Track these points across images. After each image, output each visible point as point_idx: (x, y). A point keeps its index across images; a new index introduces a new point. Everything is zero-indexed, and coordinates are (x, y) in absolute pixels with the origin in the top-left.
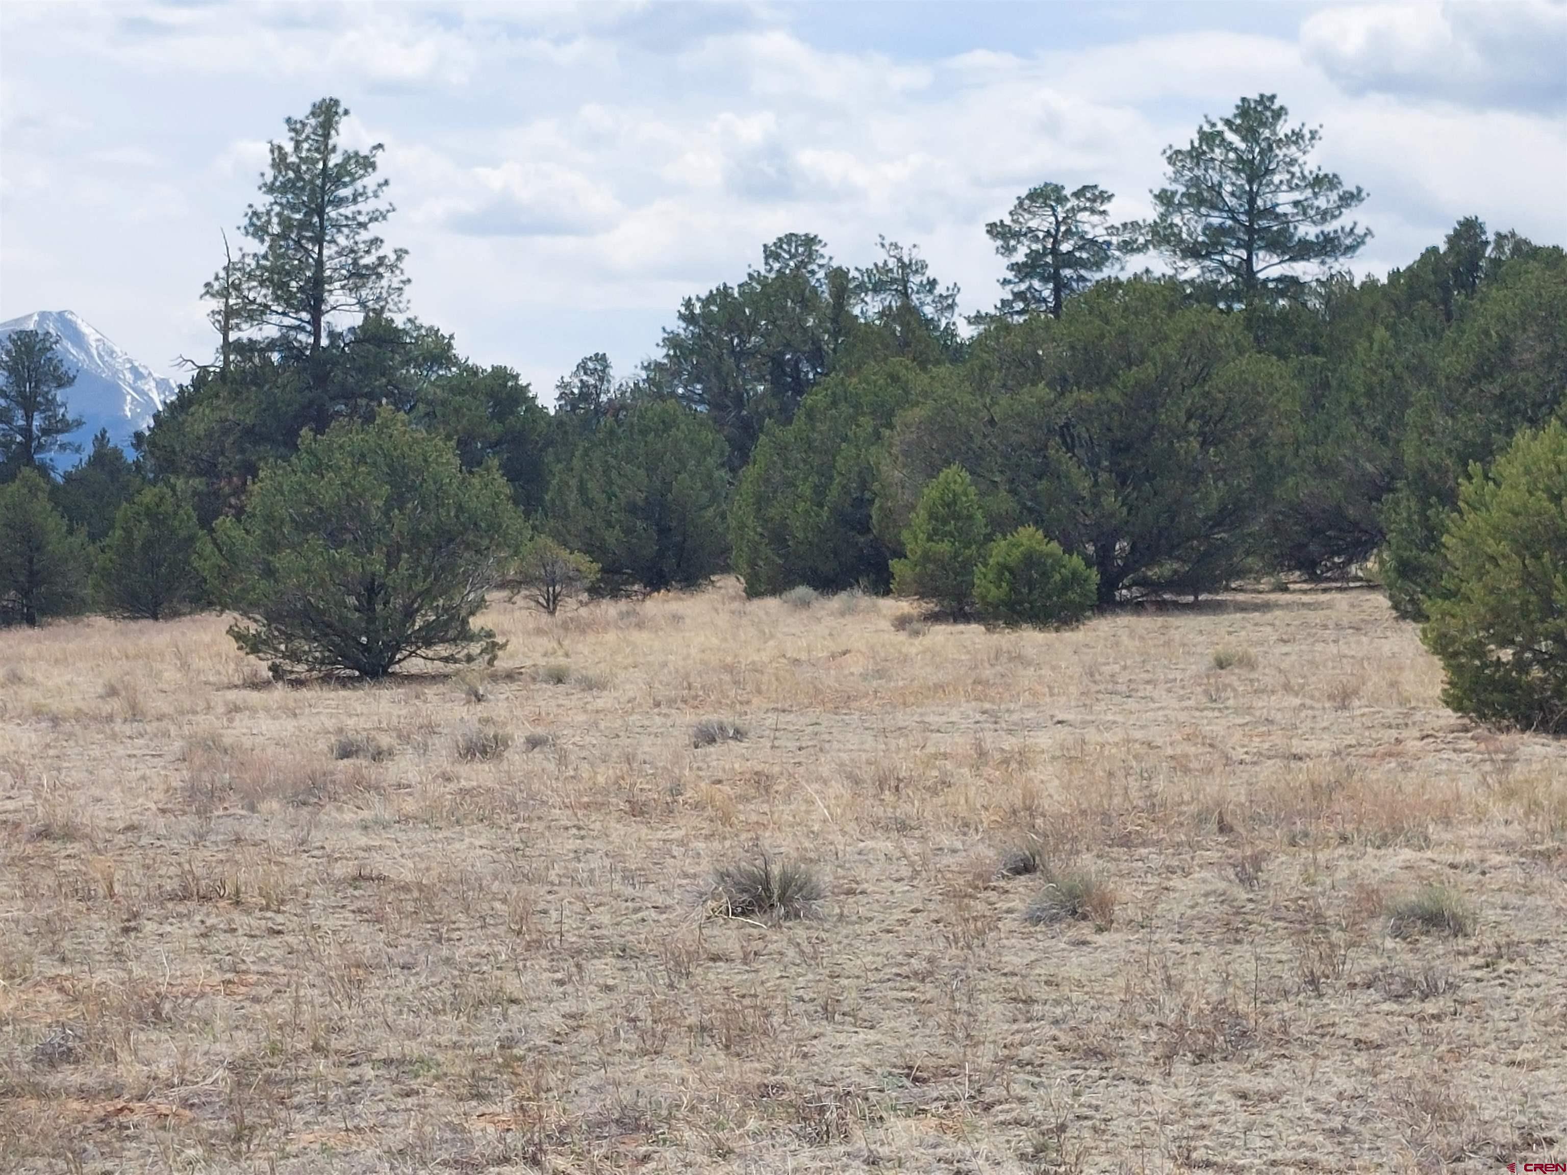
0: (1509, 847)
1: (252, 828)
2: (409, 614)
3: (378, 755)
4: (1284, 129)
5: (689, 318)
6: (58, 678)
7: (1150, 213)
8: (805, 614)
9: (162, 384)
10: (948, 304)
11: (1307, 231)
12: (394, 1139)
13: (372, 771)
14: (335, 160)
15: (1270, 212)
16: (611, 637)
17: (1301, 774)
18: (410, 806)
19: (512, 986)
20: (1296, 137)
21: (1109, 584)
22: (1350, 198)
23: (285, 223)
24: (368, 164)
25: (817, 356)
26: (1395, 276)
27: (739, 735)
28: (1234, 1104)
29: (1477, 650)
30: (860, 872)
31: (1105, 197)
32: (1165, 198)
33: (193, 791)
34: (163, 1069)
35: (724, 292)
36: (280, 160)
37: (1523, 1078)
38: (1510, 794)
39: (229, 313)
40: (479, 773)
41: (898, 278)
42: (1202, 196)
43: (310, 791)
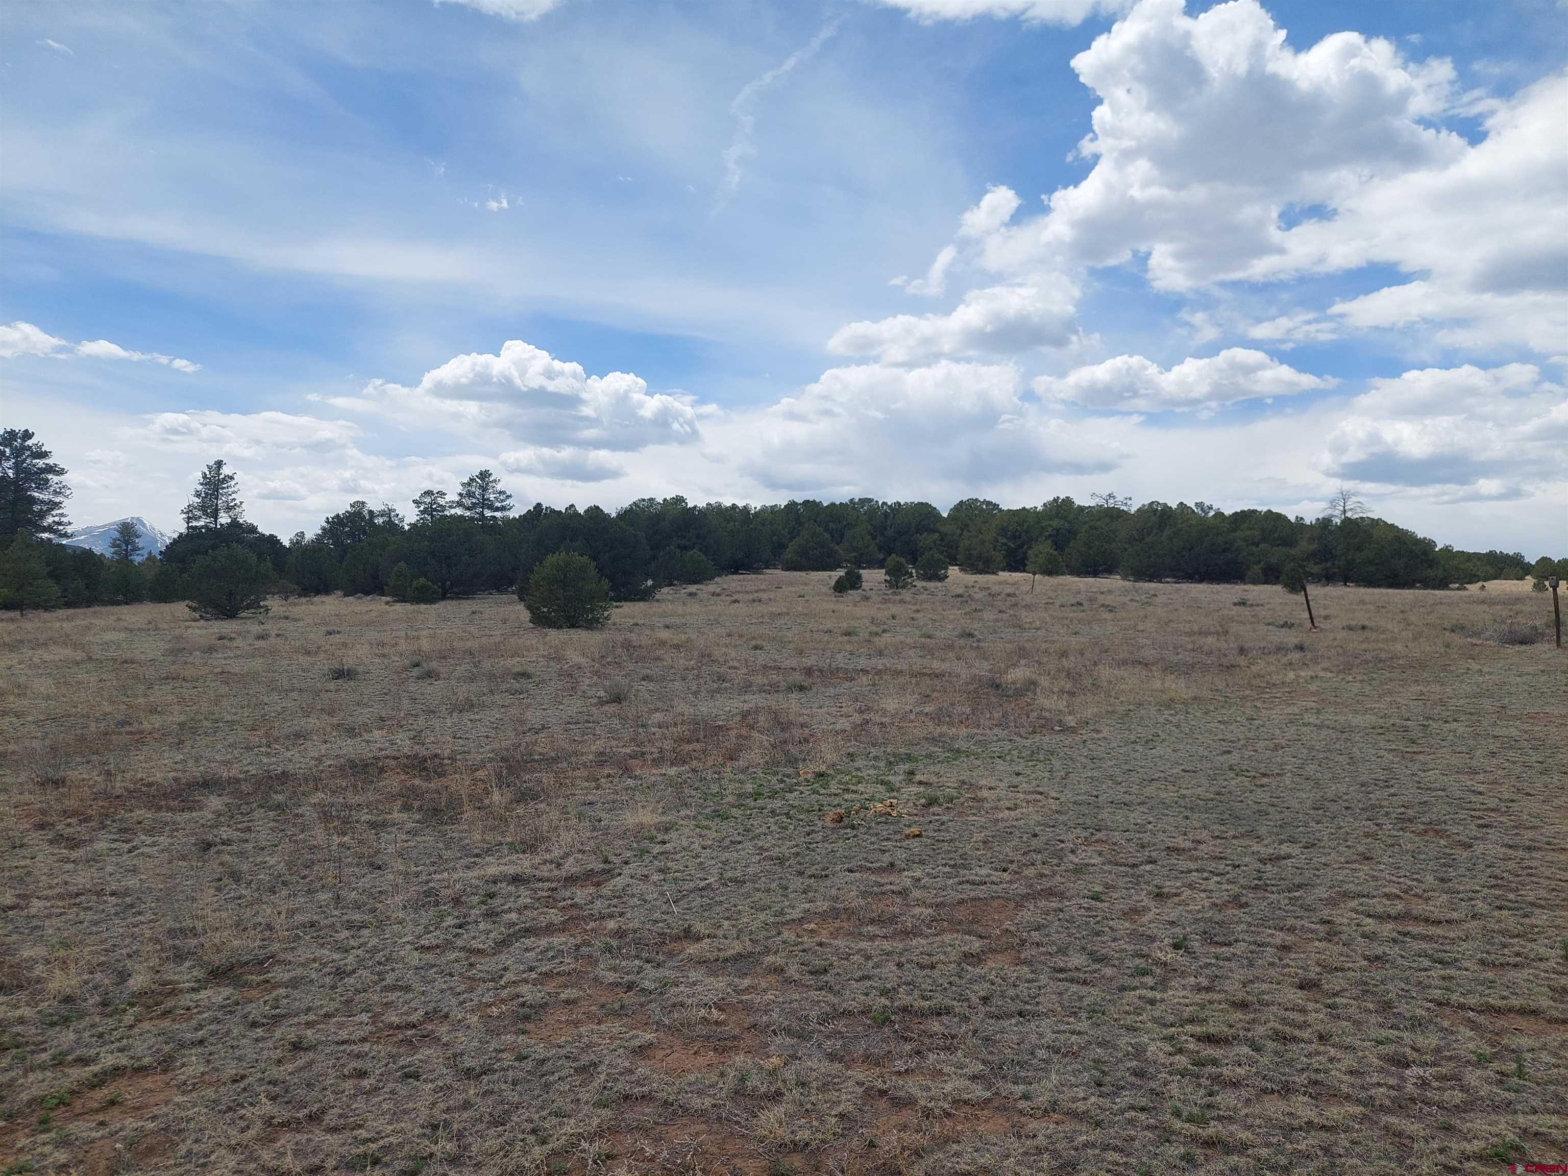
0: (544, 657)
1: (190, 660)
2: (242, 601)
3: (231, 639)
4: (491, 479)
5: (328, 522)
7: (457, 498)
8: (360, 601)
9: (168, 537)
10: (402, 520)
11: (498, 505)
13: (228, 644)
14: (221, 477)
15: (488, 499)
16: (304, 607)
17: (492, 640)
18: (239, 653)
19: (266, 701)
20: (495, 481)
21: (444, 593)
22: (509, 497)
23: (206, 494)
24: (232, 478)
26: (520, 516)
27: (339, 632)
29: (538, 609)
30: (371, 668)
31: (445, 494)
32: (460, 495)
33: (172, 650)
35: (338, 515)
36: (205, 477)
37: (544, 712)
38: (545, 643)
39: (189, 518)
40: (261, 643)
41: (388, 513)
42: (470, 495)
43: (211, 649)
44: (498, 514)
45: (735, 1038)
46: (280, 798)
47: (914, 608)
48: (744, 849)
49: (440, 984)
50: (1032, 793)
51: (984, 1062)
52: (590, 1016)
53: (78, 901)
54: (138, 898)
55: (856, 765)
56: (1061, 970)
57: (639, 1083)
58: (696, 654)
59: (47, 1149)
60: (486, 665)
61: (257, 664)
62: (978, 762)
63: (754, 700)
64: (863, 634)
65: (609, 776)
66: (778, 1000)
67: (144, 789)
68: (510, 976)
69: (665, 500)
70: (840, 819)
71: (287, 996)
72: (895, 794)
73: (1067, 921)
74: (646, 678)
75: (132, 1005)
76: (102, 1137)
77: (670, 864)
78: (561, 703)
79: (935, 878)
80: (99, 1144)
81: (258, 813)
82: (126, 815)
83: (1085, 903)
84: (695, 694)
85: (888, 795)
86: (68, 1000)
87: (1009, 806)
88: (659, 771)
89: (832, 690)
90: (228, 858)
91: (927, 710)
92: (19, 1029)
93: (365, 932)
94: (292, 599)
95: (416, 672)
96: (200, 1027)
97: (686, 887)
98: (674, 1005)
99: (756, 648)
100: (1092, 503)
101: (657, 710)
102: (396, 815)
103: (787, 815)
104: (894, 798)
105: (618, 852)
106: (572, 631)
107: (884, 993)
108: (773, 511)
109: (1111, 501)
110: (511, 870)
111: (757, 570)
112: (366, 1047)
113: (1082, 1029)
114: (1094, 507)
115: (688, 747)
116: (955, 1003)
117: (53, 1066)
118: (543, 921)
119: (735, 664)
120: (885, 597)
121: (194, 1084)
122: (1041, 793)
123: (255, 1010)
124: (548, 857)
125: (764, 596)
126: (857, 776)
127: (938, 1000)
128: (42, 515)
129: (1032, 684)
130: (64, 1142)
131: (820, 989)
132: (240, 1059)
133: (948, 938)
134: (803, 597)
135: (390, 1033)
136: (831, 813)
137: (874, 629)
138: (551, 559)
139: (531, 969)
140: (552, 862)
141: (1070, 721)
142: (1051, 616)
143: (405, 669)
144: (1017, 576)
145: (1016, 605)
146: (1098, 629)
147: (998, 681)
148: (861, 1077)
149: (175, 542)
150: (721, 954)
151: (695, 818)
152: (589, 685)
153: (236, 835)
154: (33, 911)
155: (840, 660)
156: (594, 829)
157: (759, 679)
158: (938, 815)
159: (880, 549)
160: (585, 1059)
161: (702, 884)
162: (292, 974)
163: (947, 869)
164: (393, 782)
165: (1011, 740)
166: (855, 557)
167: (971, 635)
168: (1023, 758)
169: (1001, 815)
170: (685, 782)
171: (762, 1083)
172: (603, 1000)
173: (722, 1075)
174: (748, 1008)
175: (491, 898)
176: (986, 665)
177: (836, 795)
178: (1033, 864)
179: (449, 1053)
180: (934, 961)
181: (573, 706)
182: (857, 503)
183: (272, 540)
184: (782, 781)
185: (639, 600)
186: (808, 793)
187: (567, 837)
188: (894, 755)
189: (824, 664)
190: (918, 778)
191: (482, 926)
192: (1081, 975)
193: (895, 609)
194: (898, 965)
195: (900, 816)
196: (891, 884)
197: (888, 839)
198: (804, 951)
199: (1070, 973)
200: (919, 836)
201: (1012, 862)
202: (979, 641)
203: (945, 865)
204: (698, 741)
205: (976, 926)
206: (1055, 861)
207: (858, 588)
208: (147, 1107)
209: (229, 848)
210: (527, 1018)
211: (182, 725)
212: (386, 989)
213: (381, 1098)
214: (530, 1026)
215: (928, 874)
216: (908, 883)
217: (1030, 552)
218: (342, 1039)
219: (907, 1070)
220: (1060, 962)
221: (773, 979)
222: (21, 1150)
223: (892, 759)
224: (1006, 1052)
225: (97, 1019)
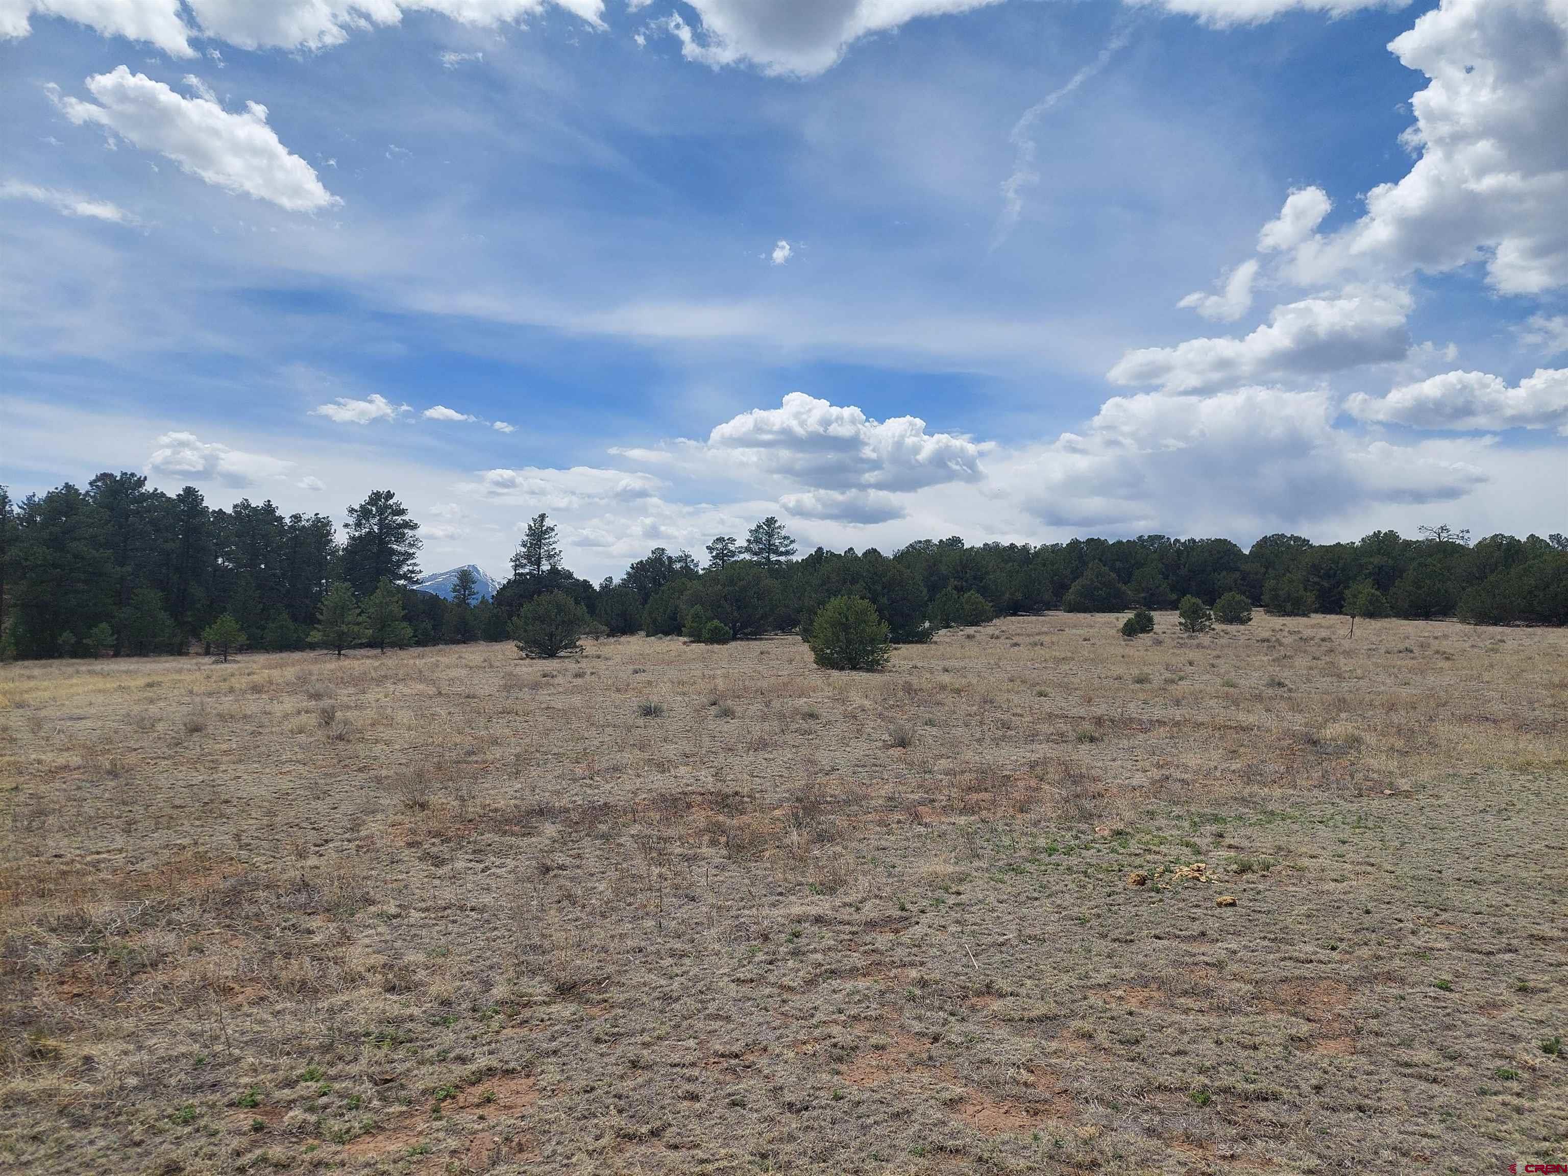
0: (829, 698)
1: (520, 695)
2: (561, 642)
3: (553, 676)
4: (777, 525)
5: (632, 568)
6: (472, 657)
7: (745, 544)
8: (660, 641)
9: (499, 583)
10: (697, 565)
11: (782, 549)
12: (556, 774)
13: (551, 681)
14: (544, 528)
15: (774, 545)
16: (612, 647)
17: (780, 680)
18: (561, 690)
19: (586, 735)
20: (780, 527)
21: (735, 634)
22: (792, 542)
23: (531, 543)
24: (553, 530)
25: (665, 578)
26: (803, 560)
27: (644, 671)
28: (764, 761)
29: (822, 650)
30: (673, 705)
31: (735, 540)
32: (748, 541)
33: (505, 686)
34: (498, 756)
35: (642, 562)
36: (530, 528)
37: (832, 754)
38: (829, 685)
39: (516, 566)
40: (579, 681)
41: (685, 558)
42: (757, 541)
43: (535, 686)
44: (782, 559)
45: (1046, 1101)
46: (603, 827)
47: (1215, 653)
48: (1041, 906)
49: (758, 1017)
50: (1362, 864)
51: (1320, 1157)
52: (899, 1064)
53: (446, 913)
54: (494, 915)
55: (1157, 823)
56: (1407, 1065)
57: (953, 1135)
58: (977, 698)
59: (441, 1135)
60: (776, 704)
61: (577, 700)
62: (1295, 827)
63: (1042, 750)
64: (1157, 681)
65: (899, 822)
66: (1089, 1067)
67: (491, 814)
68: (820, 1016)
69: (941, 541)
70: (1142, 881)
71: (624, 1017)
72: (1202, 857)
73: (1410, 1010)
74: (930, 723)
75: (497, 1013)
76: (483, 1130)
77: (967, 916)
78: (848, 745)
79: (1253, 951)
80: (480, 1135)
81: (587, 842)
82: (479, 838)
83: (1432, 992)
84: (979, 741)
85: (1194, 858)
86: (446, 1003)
87: (1335, 877)
88: (947, 820)
89: (1125, 742)
90: (562, 882)
91: (1233, 767)
92: (410, 1025)
93: (687, 961)
94: (602, 640)
95: (713, 710)
96: (553, 1038)
97: (984, 941)
98: (981, 1062)
99: (1041, 694)
100: (1421, 537)
101: (942, 756)
102: (704, 850)
103: (1085, 873)
104: (1202, 862)
105: (914, 900)
106: (854, 673)
107: (1202, 1071)
108: (1055, 549)
109: (1444, 534)
110: (814, 911)
111: (1037, 612)
112: (696, 1072)
113: (1434, 1133)
114: (1423, 542)
115: (975, 797)
116: (1283, 1089)
117: (440, 1061)
118: (847, 964)
119: (1019, 711)
120: (1180, 641)
121: (553, 1091)
122: (1373, 865)
123: (600, 1026)
124: (847, 900)
125: (1046, 639)
126: (1159, 837)
127: (1264, 1085)
128: (399, 564)
129: (1354, 742)
130: (453, 1130)
131: (1133, 1060)
132: (588, 1071)
133: (1272, 1017)
134: (1089, 640)
135: (716, 1060)
136: (1133, 875)
137: (1168, 675)
138: (835, 602)
139: (840, 1012)
140: (851, 905)
141: (1404, 784)
142: (1376, 665)
143: (704, 707)
144: (1332, 619)
145: (1332, 651)
146: (1432, 679)
147: (1315, 737)
148: (1182, 1158)
149: (505, 587)
150: (1026, 1014)
151: (987, 870)
152: (873, 728)
153: (568, 861)
154: (412, 921)
155: (1133, 709)
156: (890, 875)
157: (1046, 728)
158: (1254, 883)
159: (1173, 588)
160: (897, 1106)
161: (1001, 939)
162: (626, 995)
163: (1266, 943)
164: (699, 817)
165: (1333, 803)
166: (1145, 598)
167: (1280, 685)
168: (1348, 824)
169: (1326, 887)
170: (976, 833)
171: (1078, 1151)
172: (911, 1048)
173: (1036, 1138)
174: (1056, 1072)
175: (797, 937)
176: (1300, 719)
177: (1136, 855)
178: (1366, 944)
179: (770, 1086)
180: (1257, 1042)
181: (860, 749)
182: (1146, 541)
183: (586, 585)
184: (1077, 838)
185: (917, 642)
186: (1105, 851)
187: (864, 882)
188: (1201, 816)
189: (1116, 713)
190: (1228, 841)
191: (790, 963)
192: (1430, 1072)
193: (1192, 655)
194: (1217, 1042)
195: (1209, 881)
196: (1203, 954)
197: (1197, 906)
198: (1112, 1018)
199: (1417, 1069)
200: (1233, 904)
201: (1341, 940)
202: (1290, 690)
203: (1265, 938)
204: (986, 790)
205: (1303, 1008)
206: (1393, 942)
207: (1148, 632)
208: (515, 1107)
209: (565, 872)
210: (840, 1060)
211: (517, 756)
212: (710, 1017)
213: (713, 1122)
214: (843, 1068)
215: (1245, 947)
216: (1223, 954)
217: (1347, 592)
218: (675, 1062)
219: (1232, 1156)
220: (1404, 1054)
221: (1083, 1044)
222: (421, 1133)
223: (1197, 819)
224: (1345, 1148)
225: (470, 1023)
